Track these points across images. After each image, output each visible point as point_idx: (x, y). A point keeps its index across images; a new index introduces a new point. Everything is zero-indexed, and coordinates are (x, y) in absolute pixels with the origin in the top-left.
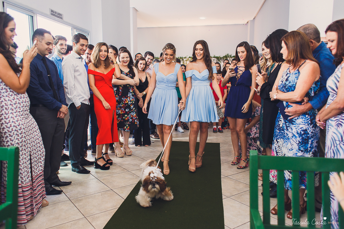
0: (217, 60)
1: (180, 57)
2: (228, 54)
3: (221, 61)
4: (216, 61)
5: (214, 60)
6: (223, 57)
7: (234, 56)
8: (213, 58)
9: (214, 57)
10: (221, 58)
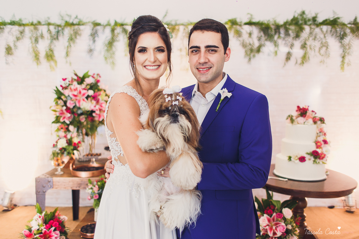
0: (262, 34)
1: (113, 23)
2: (303, 13)
3: (276, 37)
4: (259, 39)
5: (250, 34)
6: (286, 24)
7: (326, 20)
8: (247, 28)
9: (250, 23)
10: (278, 28)
